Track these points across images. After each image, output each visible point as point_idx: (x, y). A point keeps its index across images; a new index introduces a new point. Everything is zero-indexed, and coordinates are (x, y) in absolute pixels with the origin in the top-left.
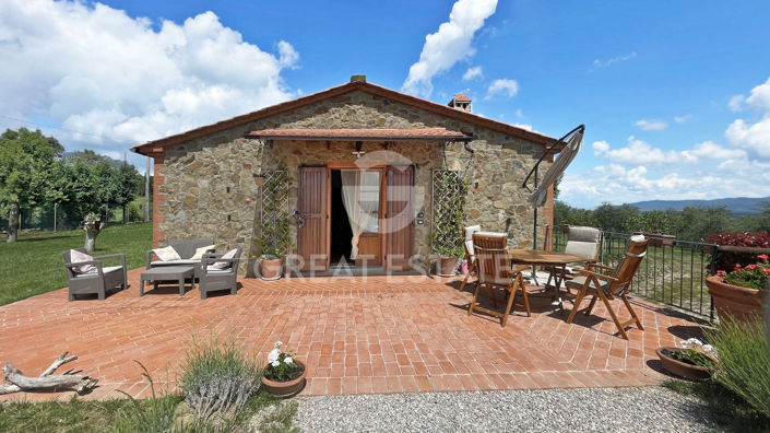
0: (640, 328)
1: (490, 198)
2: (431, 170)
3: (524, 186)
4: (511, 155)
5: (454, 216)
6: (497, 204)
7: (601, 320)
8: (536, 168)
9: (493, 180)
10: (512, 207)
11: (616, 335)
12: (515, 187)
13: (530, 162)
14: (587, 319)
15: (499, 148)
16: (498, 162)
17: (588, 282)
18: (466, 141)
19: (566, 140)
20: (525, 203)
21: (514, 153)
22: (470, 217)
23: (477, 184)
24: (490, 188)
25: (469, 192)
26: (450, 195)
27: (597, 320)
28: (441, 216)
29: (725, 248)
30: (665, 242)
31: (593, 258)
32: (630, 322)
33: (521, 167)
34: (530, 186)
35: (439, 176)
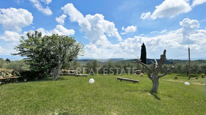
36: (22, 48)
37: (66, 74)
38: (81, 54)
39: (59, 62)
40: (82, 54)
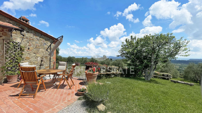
0: (74, 85)
1: (34, 53)
2: (3, 40)
3: (47, 50)
4: (42, 41)
5: (17, 59)
6: (37, 55)
7: (66, 85)
8: (50, 45)
9: (36, 48)
10: (43, 57)
11: (69, 89)
12: (44, 50)
13: (49, 44)
14: (63, 86)
15: (38, 38)
16: (38, 42)
17: (63, 77)
18: (21, 31)
19: (59, 39)
20: (47, 55)
21: (44, 40)
22: (26, 60)
23: (29, 48)
24: (35, 50)
25: (25, 51)
26: (15, 51)
27: (65, 86)
28: (9, 59)
29: (88, 65)
30: (79, 64)
31: (65, 70)
32: (72, 84)
33: (46, 44)
34: (49, 50)
35: (8, 43)
36: (123, 51)
37: (157, 76)
38: (182, 54)
39: (153, 63)
40: (185, 54)
